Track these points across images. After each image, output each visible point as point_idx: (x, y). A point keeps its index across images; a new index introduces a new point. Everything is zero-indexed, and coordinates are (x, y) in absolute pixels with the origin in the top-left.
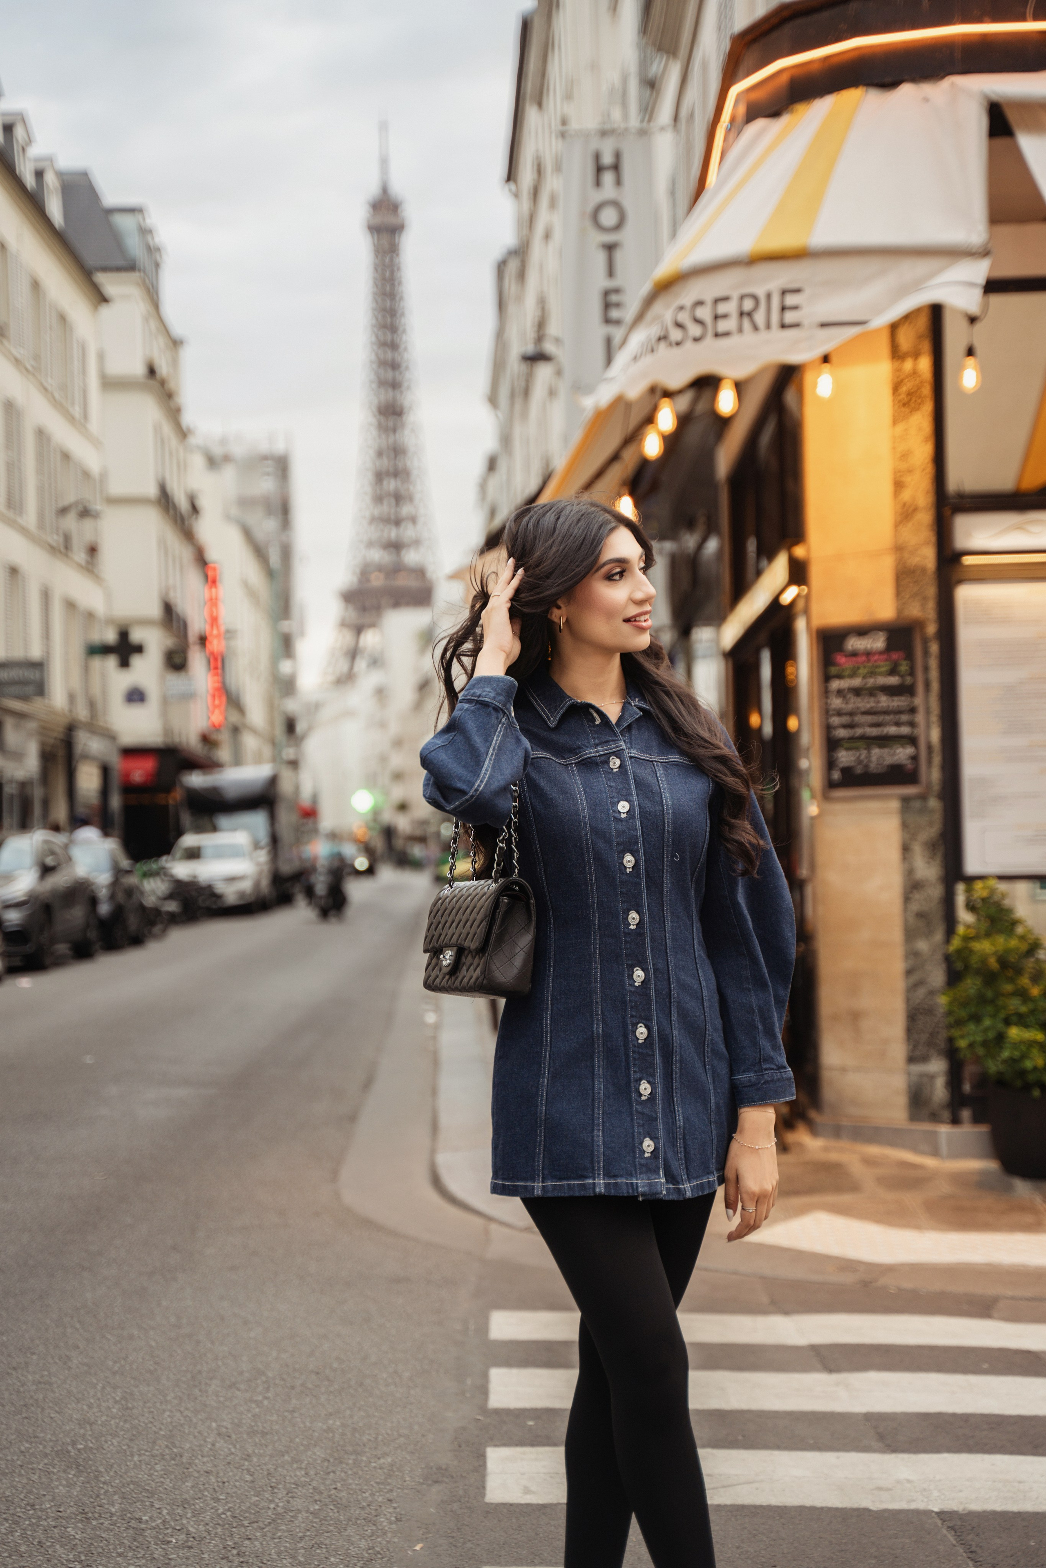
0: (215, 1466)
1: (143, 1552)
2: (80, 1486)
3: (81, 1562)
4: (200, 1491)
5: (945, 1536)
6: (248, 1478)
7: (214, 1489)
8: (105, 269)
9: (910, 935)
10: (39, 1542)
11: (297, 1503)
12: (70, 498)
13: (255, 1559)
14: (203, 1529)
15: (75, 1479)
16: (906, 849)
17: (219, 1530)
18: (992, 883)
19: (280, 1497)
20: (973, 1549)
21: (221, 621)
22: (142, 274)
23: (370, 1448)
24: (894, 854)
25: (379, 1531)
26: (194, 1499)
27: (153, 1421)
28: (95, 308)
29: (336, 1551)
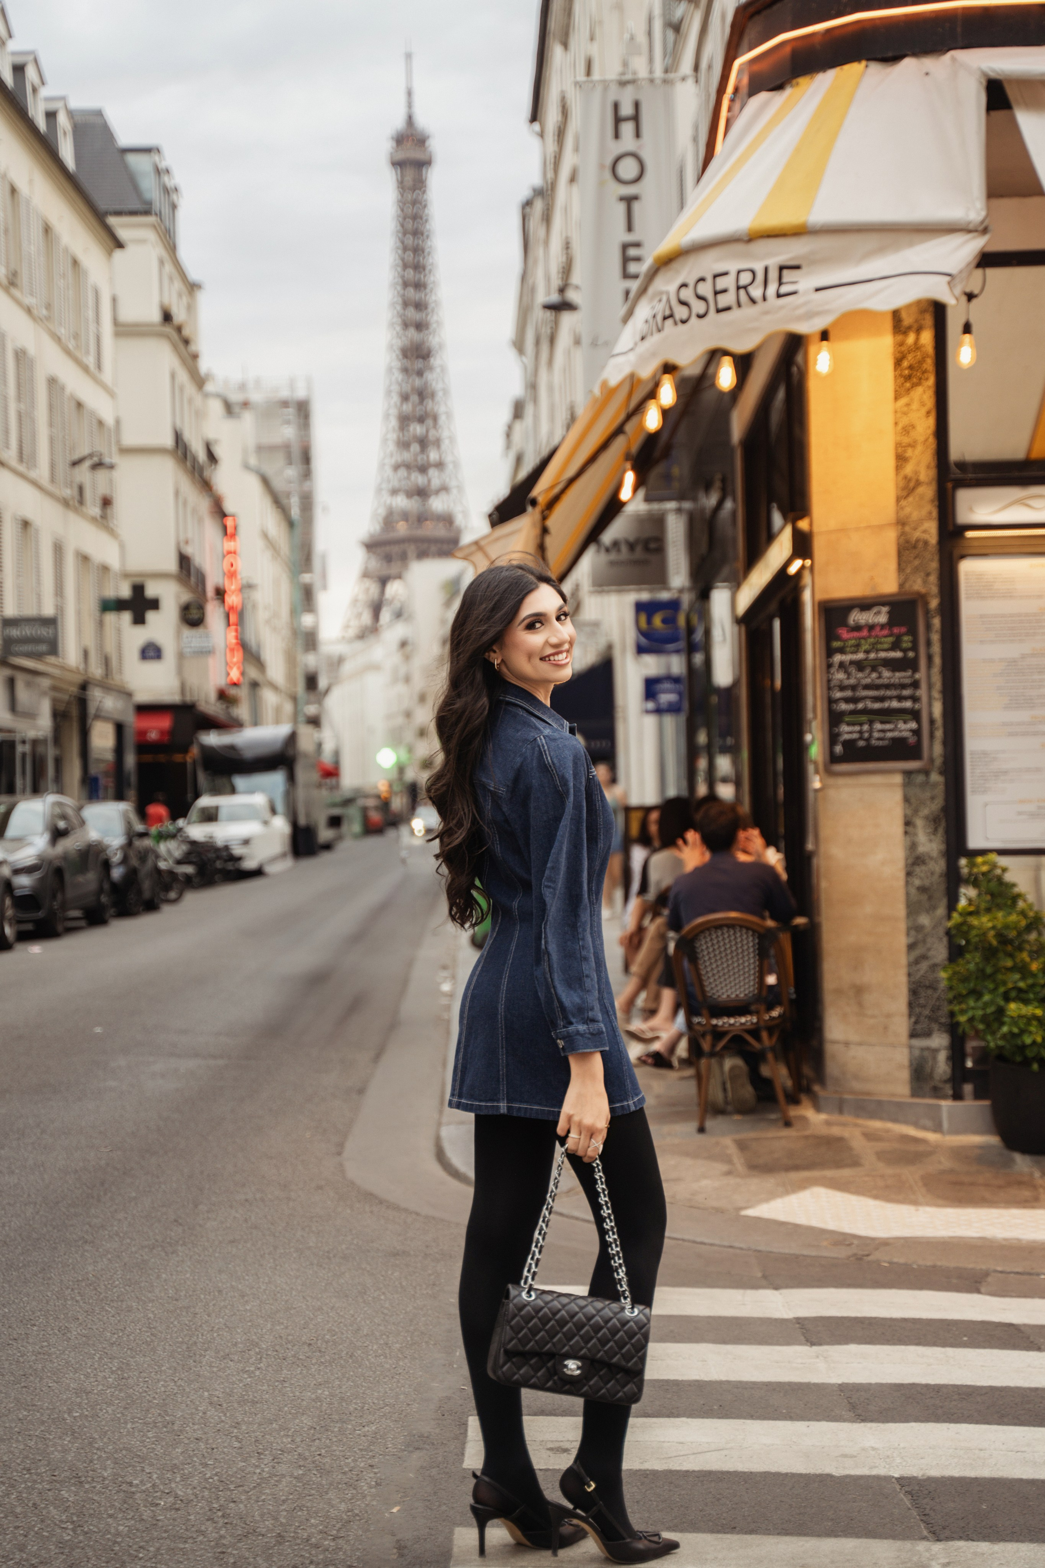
0: (205, 1433)
1: (132, 1514)
2: (74, 1452)
3: (73, 1522)
4: (190, 1457)
5: (902, 1500)
6: (237, 1444)
7: (203, 1455)
8: (118, 213)
9: (912, 909)
10: (34, 1504)
11: (282, 1469)
12: (85, 451)
13: (239, 1521)
14: (191, 1492)
15: (70, 1446)
16: (908, 823)
17: (206, 1493)
18: (992, 857)
19: (266, 1462)
20: (927, 1512)
21: (239, 575)
22: (158, 218)
24: (897, 828)
25: (359, 1495)
26: (183, 1464)
27: (147, 1390)
28: (110, 253)
29: (316, 1513)
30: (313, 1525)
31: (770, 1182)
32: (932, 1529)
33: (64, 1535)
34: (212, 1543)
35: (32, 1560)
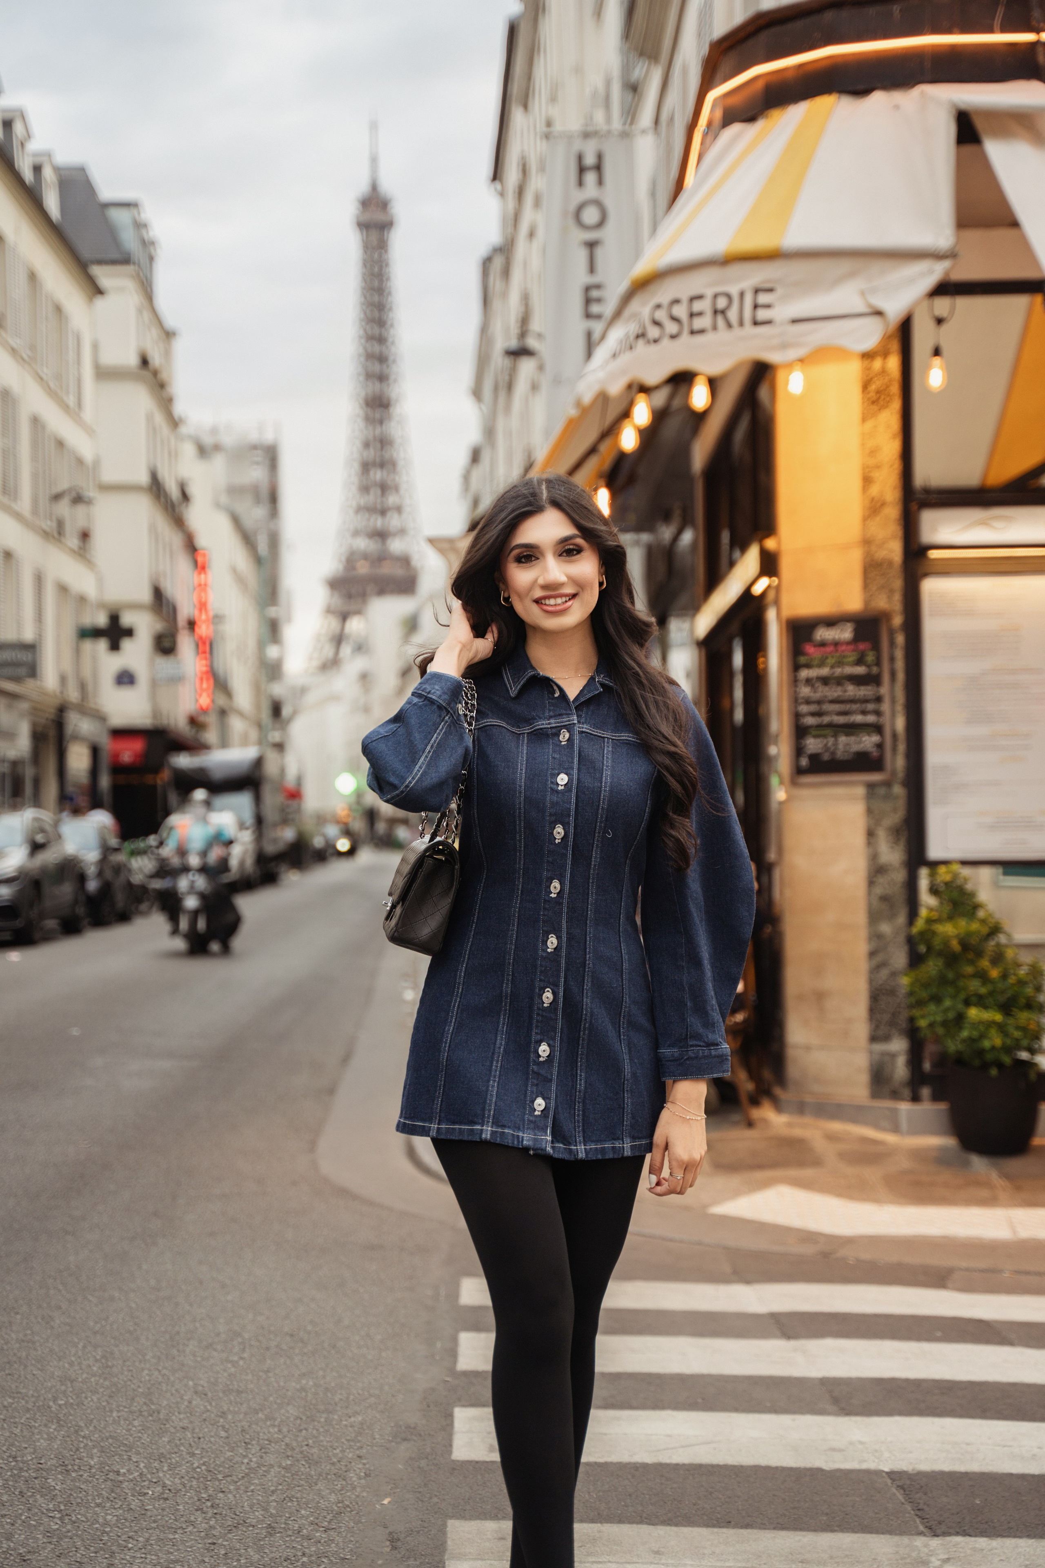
0: (191, 1422)
1: (120, 1503)
2: (60, 1440)
3: (60, 1511)
4: (176, 1446)
5: (894, 1494)
6: (223, 1434)
7: (190, 1444)
8: (100, 262)
9: (874, 917)
10: (21, 1492)
11: (271, 1459)
12: (63, 485)
13: (228, 1511)
14: (179, 1482)
15: (56, 1433)
16: (871, 834)
17: (194, 1483)
18: (956, 867)
19: (253, 1451)
20: (921, 1506)
21: (209, 607)
22: (137, 267)
23: (341, 1407)
24: (858, 839)
25: (349, 1486)
26: (170, 1453)
27: (132, 1378)
28: (91, 299)
29: (307, 1504)
30: (303, 1516)
31: (735, 1180)
32: (928, 1524)
33: (52, 1524)
34: (203, 1534)
35: (19, 1550)
